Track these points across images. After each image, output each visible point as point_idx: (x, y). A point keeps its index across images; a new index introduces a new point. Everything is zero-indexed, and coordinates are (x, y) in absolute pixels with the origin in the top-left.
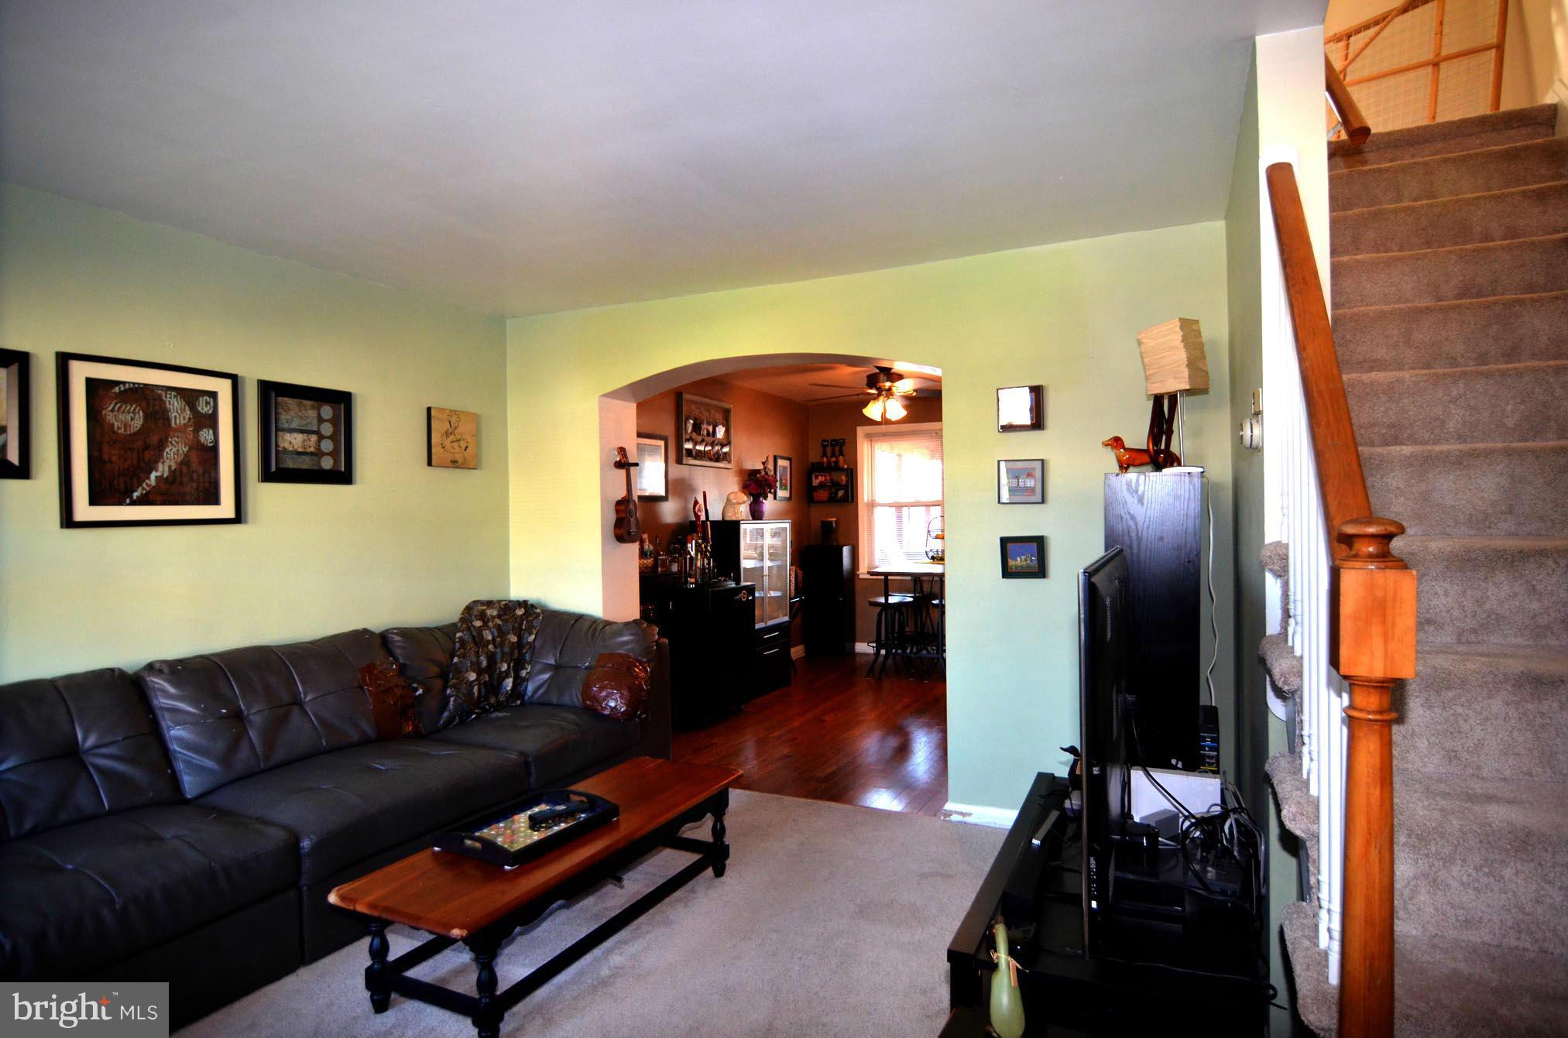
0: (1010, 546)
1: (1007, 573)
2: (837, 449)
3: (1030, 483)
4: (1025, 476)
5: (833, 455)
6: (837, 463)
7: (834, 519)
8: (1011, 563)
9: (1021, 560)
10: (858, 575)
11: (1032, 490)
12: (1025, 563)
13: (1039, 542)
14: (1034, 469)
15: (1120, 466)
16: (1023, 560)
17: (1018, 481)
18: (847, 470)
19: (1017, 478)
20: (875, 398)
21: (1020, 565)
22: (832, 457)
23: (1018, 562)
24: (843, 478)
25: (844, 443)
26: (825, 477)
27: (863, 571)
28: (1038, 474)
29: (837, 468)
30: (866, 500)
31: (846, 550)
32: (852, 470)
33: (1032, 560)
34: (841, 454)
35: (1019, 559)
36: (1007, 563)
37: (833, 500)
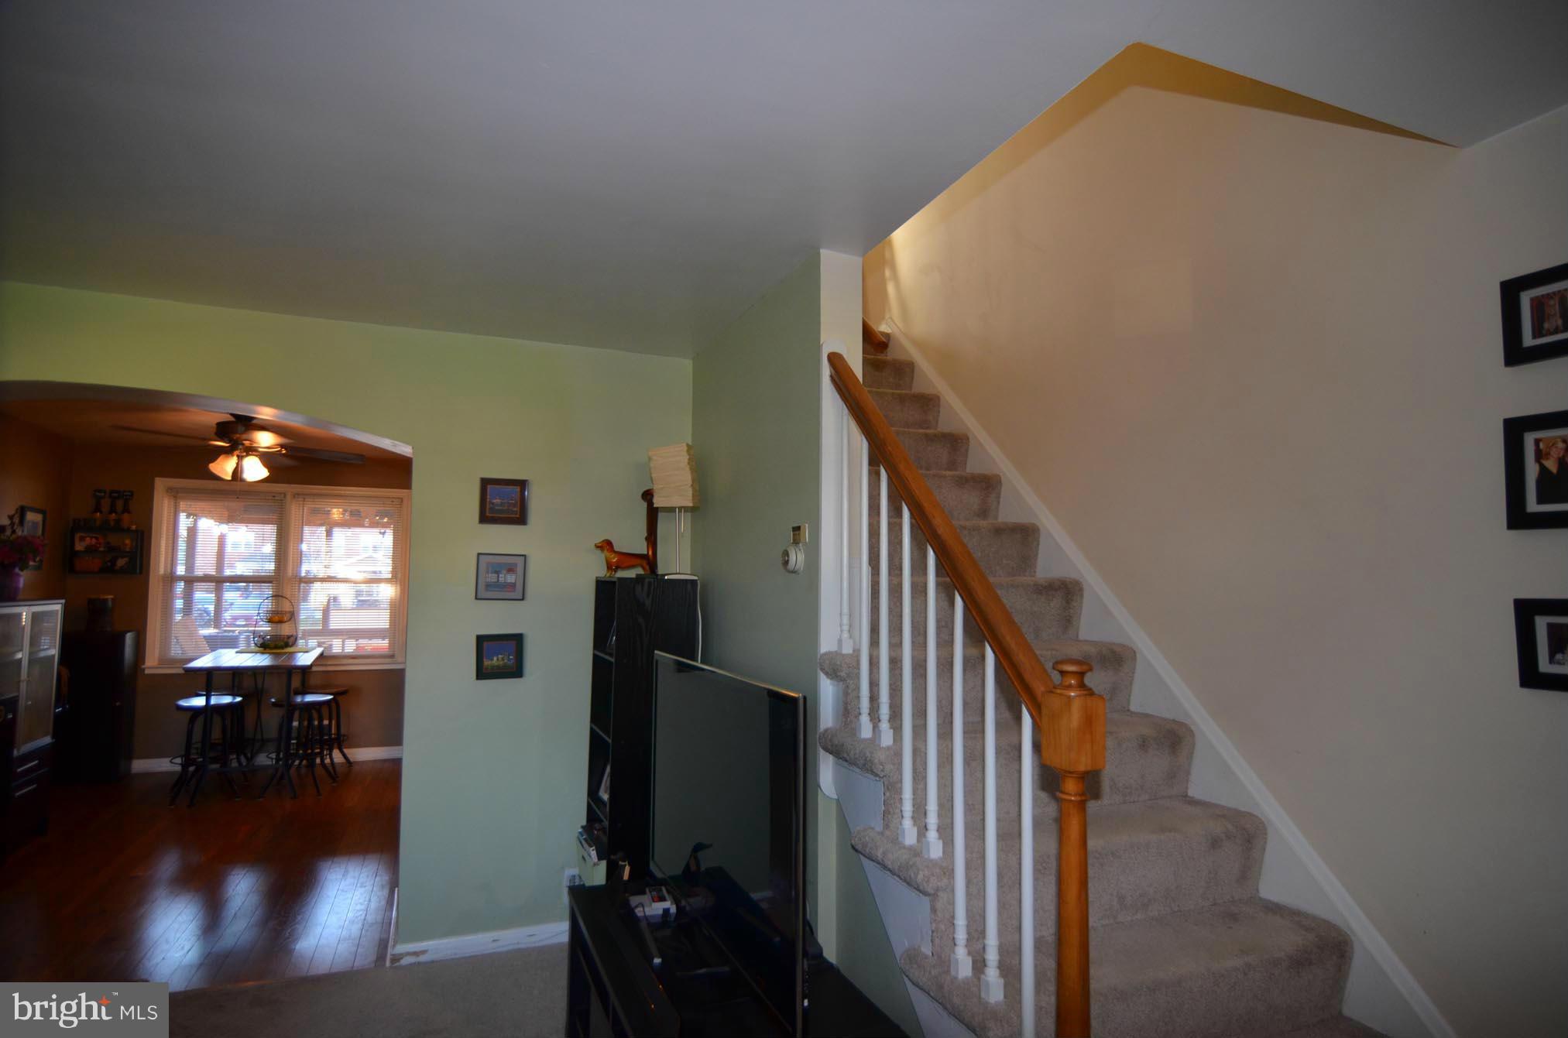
0: (485, 644)
1: (482, 674)
2: (120, 504)
3: (511, 578)
4: (505, 572)
5: (113, 510)
6: (118, 521)
7: (112, 597)
8: (487, 663)
9: (498, 659)
10: (144, 670)
11: (513, 586)
12: (501, 663)
13: (517, 640)
14: (516, 565)
15: (608, 567)
16: (500, 659)
17: (498, 577)
18: (136, 531)
19: (497, 573)
20: (228, 452)
21: (496, 664)
22: (111, 513)
23: (495, 661)
24: (128, 542)
25: (132, 495)
26: (97, 538)
27: (152, 663)
28: (520, 569)
29: (118, 528)
30: (162, 571)
31: (129, 638)
32: (143, 533)
33: (509, 660)
34: (126, 510)
35: (495, 659)
36: (482, 662)
37: (109, 569)
